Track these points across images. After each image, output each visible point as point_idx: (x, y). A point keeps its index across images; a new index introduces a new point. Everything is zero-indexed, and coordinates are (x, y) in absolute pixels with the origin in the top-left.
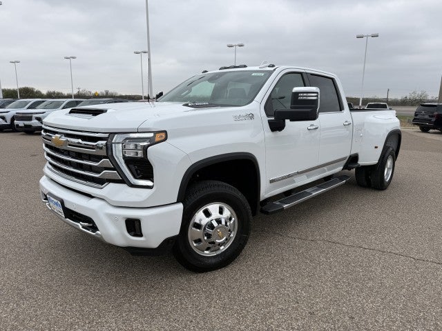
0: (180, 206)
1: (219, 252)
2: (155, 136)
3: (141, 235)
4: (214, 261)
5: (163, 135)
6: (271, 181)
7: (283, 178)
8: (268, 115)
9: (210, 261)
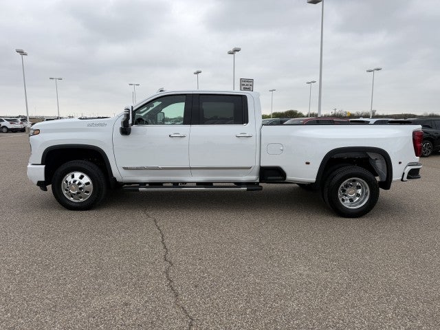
0: (44, 166)
6: (125, 168)
7: (137, 169)
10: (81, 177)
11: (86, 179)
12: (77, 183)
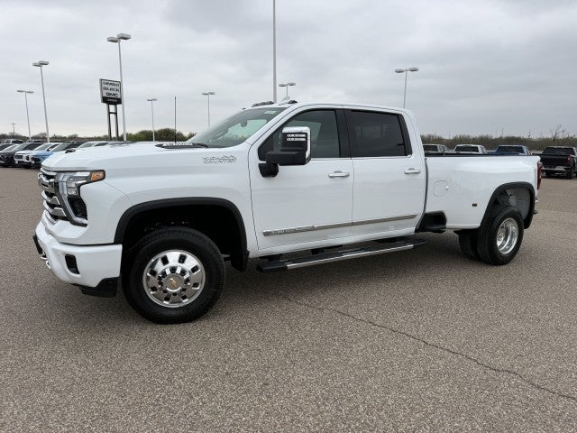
0: (119, 247)
1: (181, 305)
2: (91, 175)
3: (78, 273)
4: (173, 313)
5: (101, 175)
6: (266, 234)
7: (285, 232)
8: (261, 159)
9: (169, 312)
10: (182, 259)
11: (192, 261)
12: (178, 271)
